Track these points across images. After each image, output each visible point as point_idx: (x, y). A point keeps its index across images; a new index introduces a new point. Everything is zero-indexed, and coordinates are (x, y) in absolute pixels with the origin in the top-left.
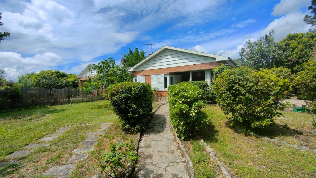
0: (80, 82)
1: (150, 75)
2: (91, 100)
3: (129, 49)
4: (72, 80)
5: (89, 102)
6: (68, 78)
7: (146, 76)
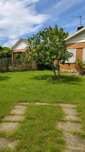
0: (12, 54)
1: (82, 48)
2: (24, 70)
3: (49, 26)
4: (6, 52)
5: (23, 71)
6: (3, 50)
7: (77, 49)
